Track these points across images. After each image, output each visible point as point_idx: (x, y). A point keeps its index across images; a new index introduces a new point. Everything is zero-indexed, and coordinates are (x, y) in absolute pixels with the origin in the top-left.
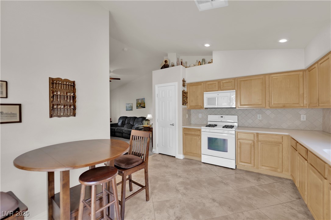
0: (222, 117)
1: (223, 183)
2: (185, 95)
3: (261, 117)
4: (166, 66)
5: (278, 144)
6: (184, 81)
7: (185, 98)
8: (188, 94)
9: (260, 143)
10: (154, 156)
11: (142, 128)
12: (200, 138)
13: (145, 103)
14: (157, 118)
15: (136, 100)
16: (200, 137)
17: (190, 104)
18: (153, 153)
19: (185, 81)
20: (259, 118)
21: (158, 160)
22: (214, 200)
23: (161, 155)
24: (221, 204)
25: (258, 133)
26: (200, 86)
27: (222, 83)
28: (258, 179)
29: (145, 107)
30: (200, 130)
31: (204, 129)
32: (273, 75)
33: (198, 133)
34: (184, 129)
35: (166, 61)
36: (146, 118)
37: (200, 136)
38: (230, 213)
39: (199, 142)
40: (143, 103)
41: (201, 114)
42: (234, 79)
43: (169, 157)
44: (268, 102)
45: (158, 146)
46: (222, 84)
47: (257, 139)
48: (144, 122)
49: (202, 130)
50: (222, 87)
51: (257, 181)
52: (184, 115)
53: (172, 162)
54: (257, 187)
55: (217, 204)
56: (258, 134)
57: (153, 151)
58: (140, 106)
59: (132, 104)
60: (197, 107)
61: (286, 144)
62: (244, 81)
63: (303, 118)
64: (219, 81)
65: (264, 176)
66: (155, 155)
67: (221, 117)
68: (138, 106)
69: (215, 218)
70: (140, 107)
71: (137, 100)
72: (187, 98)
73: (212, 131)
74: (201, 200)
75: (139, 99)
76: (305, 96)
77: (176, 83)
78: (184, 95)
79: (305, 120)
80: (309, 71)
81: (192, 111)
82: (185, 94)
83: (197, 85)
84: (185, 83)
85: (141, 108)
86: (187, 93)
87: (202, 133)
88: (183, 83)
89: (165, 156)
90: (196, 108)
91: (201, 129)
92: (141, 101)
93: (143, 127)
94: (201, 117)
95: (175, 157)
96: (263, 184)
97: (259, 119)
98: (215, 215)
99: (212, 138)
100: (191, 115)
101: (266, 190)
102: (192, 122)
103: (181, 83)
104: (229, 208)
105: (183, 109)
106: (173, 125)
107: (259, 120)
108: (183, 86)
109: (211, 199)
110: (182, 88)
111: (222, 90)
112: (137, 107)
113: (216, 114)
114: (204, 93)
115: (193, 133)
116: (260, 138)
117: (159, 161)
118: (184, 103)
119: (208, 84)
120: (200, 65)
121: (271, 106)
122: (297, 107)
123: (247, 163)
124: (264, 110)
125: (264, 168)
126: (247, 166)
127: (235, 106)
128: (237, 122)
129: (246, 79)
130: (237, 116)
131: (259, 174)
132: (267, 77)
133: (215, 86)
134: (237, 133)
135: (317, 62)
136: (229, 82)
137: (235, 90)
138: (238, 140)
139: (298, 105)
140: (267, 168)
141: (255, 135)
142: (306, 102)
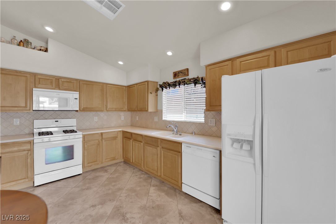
0: (58, 121)
1: (84, 189)
5: (115, 138)
9: (103, 140)
12: (30, 153)
20: (96, 120)
22: (94, 206)
24: (103, 203)
26: (23, 78)
27: (62, 81)
28: (106, 171)
30: (30, 143)
33: (26, 147)
37: (30, 150)
38: (115, 202)
41: (19, 119)
44: (105, 107)
46: (60, 82)
47: (101, 138)
49: (35, 141)
50: (60, 85)
51: (106, 172)
54: (110, 176)
55: (100, 206)
56: (102, 134)
61: (120, 136)
62: (86, 84)
64: (57, 79)
65: (107, 167)
67: (56, 121)
69: (110, 214)
74: (84, 216)
76: (126, 103)
91: (33, 140)
94: (18, 124)
96: (112, 172)
98: (107, 213)
101: (117, 175)
104: (110, 200)
107: (95, 122)
109: (90, 207)
111: (60, 89)
113: (46, 118)
114: (34, 89)
116: (104, 136)
119: (39, 78)
120: (22, 45)
121: (107, 110)
122: (122, 111)
123: (93, 162)
124: (99, 113)
125: (107, 160)
126: (93, 165)
127: (78, 109)
128: (76, 125)
129: (88, 83)
130: (75, 119)
131: (103, 167)
132: (105, 85)
133: (52, 82)
134: (84, 137)
135: (137, 84)
136: (71, 82)
137: (78, 93)
138: (85, 143)
139: (123, 110)
140: (109, 160)
141: (100, 135)
142: (126, 107)
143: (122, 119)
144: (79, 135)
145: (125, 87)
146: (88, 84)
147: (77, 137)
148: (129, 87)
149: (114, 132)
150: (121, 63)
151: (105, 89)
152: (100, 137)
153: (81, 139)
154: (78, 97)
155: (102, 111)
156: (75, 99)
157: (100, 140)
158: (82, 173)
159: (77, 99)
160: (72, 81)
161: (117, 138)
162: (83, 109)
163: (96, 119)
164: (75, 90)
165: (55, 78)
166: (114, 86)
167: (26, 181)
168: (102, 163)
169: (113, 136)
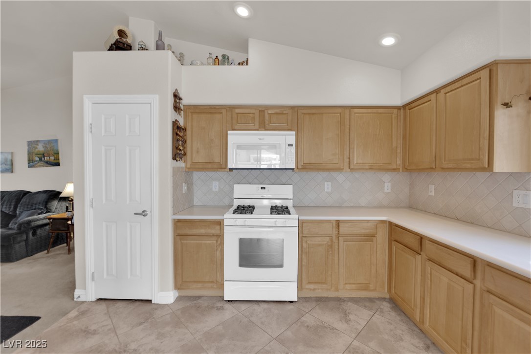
0: (264, 188)
2: (179, 133)
3: (330, 187)
4: (121, 45)
5: (370, 237)
6: (176, 96)
7: (180, 143)
8: (188, 132)
9: (341, 239)
10: (77, 313)
11: (47, 221)
12: (219, 242)
13: (58, 154)
14: (89, 194)
15: (26, 144)
16: (219, 240)
17: (192, 159)
18: (77, 302)
19: (180, 99)
20: (328, 189)
21: (93, 327)
23: (103, 306)
25: (339, 221)
26: (218, 116)
27: (268, 114)
29: (58, 164)
30: (220, 223)
31: (230, 219)
32: (356, 110)
33: (215, 230)
34: (177, 223)
35: (121, 33)
36: (60, 193)
37: (220, 237)
39: (218, 253)
40: (52, 152)
41: (218, 183)
42: (293, 108)
43: (132, 306)
44: (348, 160)
45: (93, 279)
46: (267, 116)
47: (337, 232)
48: (55, 204)
49: (226, 222)
50: (267, 122)
52: (176, 187)
53: (141, 324)
54: (356, 342)
56: (338, 223)
57: (76, 296)
58: (40, 159)
59: (12, 153)
60: (210, 166)
61: (382, 236)
62: (309, 114)
63: (387, 187)
64: (262, 110)
65: (349, 304)
66: (83, 308)
67: (262, 188)
68: (33, 161)
70: (42, 163)
71: (30, 143)
72: (184, 142)
73: (249, 222)
75: (38, 141)
76: (399, 151)
77: (155, 99)
78: (177, 134)
79: (389, 190)
80: (409, 110)
81: (196, 175)
82: (181, 131)
83: (211, 113)
84: (179, 103)
85: (43, 166)
86: (185, 129)
87: (226, 229)
88: (175, 101)
89: (120, 304)
90: (208, 168)
91: (223, 220)
92: (45, 147)
93: (50, 219)
94: (217, 189)
95: (150, 301)
97: (328, 191)
99: (251, 239)
100: (192, 184)
101: (373, 345)
102: (196, 202)
103: (170, 100)
105: (175, 171)
106: (143, 214)
108: (175, 111)
110: (171, 115)
112: (31, 163)
114: (229, 132)
115: (203, 231)
116: (343, 229)
117: (95, 333)
118: (178, 153)
119: (237, 113)
120: (217, 64)
121: (352, 167)
122: (387, 170)
123: (319, 283)
124: (334, 174)
125: (348, 287)
126: (319, 289)
127: (293, 167)
128: (292, 198)
129: (314, 111)
130: (292, 186)
131: (339, 300)
132: (347, 111)
133: (254, 118)
134: (302, 224)
135: (437, 91)
136: (282, 114)
137: (294, 133)
138: (304, 238)
139: (390, 167)
140: (354, 286)
141: (334, 225)
142: (399, 161)
143: (386, 190)
144: (293, 220)
145: (395, 111)
146: (313, 114)
147: (289, 223)
148: (408, 106)
149: (368, 221)
150: (388, 41)
151: (348, 121)
152: (334, 230)
153: (296, 230)
154: (294, 142)
155: (340, 170)
156: (289, 145)
157: (334, 238)
158: (296, 299)
159: (292, 145)
160: (284, 112)
161: (374, 239)
162: (304, 167)
163: (328, 186)
164: (290, 128)
165: (258, 110)
166: (370, 111)
167: (214, 287)
168: (337, 290)
169: (363, 231)
